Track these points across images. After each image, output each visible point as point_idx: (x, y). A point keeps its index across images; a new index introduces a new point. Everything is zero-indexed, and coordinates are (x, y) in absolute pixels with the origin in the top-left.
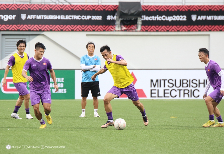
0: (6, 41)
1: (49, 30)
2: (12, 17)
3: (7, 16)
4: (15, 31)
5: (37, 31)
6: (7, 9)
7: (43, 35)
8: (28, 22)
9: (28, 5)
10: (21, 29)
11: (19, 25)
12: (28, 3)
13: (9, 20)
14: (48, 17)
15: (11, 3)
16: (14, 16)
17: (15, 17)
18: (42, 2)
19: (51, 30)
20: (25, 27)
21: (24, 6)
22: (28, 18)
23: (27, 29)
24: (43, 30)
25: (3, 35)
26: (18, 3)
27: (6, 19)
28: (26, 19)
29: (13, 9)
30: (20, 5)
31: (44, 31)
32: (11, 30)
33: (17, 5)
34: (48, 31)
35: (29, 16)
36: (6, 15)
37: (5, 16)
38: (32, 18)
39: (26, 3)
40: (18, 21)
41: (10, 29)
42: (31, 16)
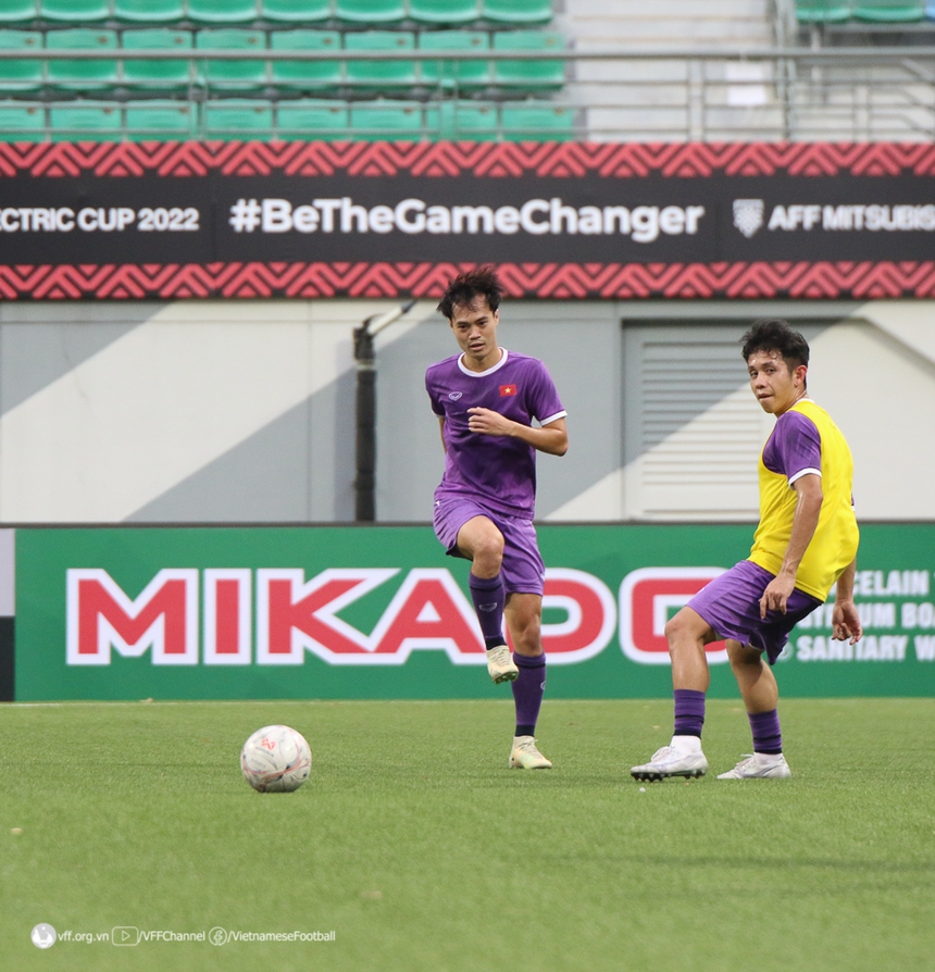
0: (646, 361)
1: (894, 290)
2: (682, 219)
3: (652, 212)
4: (698, 298)
5: (824, 298)
6: (655, 173)
7: (863, 323)
8: (770, 244)
9: (772, 147)
10: (733, 291)
11: (719, 268)
12: (777, 139)
13: (662, 234)
14: (891, 219)
15: (678, 139)
16: (695, 213)
17: (701, 221)
18: (856, 131)
19: (909, 295)
20: (758, 275)
21: (750, 153)
22: (773, 223)
23: (768, 290)
24: (859, 291)
25: (628, 324)
26: (717, 139)
27: (645, 232)
28: (763, 230)
29: (687, 172)
30: (727, 147)
31: (866, 298)
32: (678, 298)
33: (709, 147)
34: (887, 297)
35: (779, 212)
36: (649, 205)
37: (640, 211)
38: (800, 225)
39: (762, 139)
40: (716, 240)
41: (672, 290)
42: (794, 210)
